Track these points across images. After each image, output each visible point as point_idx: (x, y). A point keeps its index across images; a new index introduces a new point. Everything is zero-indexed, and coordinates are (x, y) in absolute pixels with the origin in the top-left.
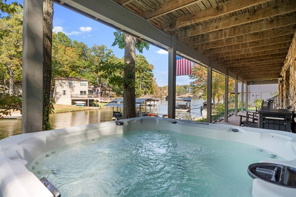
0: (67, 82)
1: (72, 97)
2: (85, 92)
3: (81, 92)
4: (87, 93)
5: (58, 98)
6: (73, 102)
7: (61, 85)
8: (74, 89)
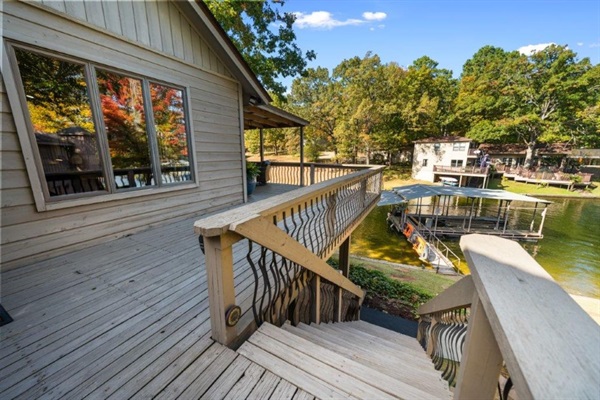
0: (432, 146)
1: (435, 169)
2: (460, 162)
3: (454, 162)
4: (464, 164)
5: (418, 171)
6: (437, 178)
7: (424, 151)
8: (443, 156)
